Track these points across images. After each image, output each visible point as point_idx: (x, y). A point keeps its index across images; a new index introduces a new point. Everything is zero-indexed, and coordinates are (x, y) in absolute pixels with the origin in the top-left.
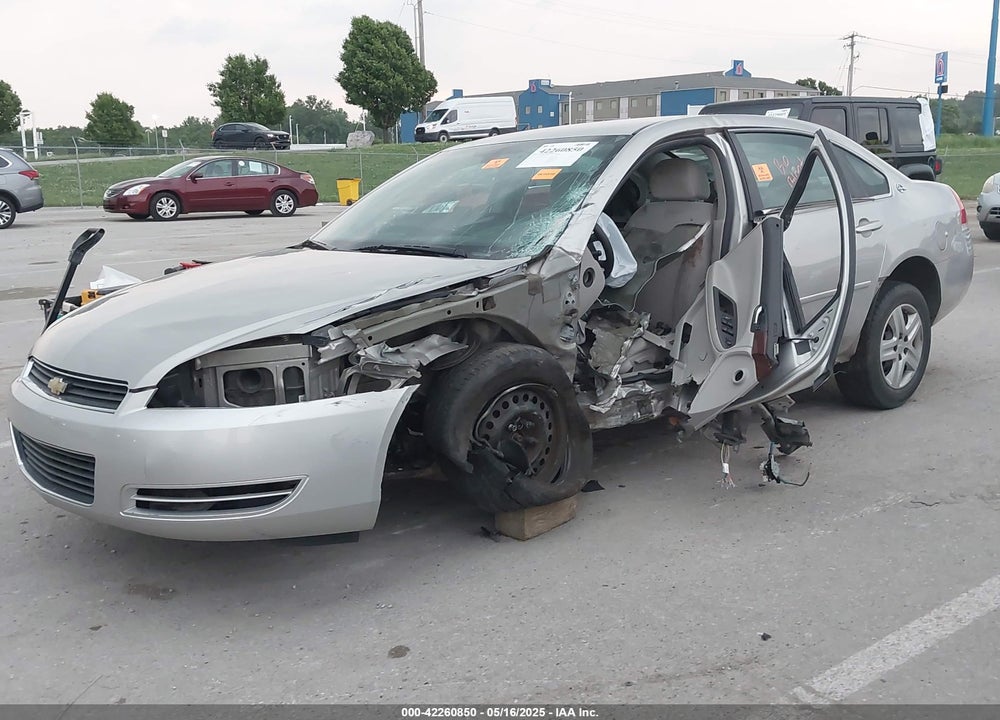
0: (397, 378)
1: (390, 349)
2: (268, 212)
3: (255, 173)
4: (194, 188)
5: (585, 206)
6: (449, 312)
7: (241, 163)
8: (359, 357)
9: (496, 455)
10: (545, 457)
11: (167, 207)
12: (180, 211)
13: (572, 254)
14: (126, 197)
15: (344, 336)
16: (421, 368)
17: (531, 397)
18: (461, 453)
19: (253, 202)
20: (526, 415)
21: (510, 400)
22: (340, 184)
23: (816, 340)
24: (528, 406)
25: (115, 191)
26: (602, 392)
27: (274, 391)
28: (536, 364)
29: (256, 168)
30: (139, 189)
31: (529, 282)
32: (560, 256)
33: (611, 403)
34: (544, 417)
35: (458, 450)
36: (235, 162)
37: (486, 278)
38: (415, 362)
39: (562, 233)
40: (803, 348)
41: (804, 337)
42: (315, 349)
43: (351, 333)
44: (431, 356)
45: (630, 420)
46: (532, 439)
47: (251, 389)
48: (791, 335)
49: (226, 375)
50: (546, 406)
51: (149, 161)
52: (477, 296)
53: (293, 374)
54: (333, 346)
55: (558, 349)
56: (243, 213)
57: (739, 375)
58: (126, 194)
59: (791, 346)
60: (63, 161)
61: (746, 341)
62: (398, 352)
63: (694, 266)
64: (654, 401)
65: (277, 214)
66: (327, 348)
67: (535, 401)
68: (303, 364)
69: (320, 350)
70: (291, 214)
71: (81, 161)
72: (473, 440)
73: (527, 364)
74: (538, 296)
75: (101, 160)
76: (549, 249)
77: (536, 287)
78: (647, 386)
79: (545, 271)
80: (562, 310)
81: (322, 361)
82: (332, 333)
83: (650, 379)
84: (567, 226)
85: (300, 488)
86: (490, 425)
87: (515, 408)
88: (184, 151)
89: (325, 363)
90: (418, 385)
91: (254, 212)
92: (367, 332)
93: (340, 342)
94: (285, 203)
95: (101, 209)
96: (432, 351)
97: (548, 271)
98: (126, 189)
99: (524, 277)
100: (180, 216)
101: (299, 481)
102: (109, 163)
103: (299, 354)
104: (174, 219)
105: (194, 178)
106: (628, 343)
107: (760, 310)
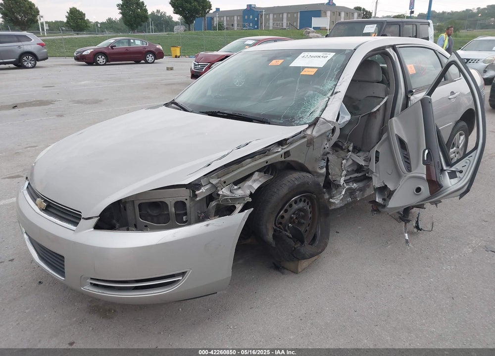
0: (239, 203)
1: (236, 187)
2: (143, 61)
3: (137, 45)
4: (112, 51)
5: (336, 93)
6: (267, 162)
7: (132, 41)
8: (219, 195)
9: (288, 236)
10: (308, 228)
11: (101, 60)
12: (107, 61)
13: (329, 122)
14: (84, 55)
15: (210, 183)
16: (251, 195)
17: (303, 200)
18: (269, 236)
19: (137, 57)
20: (300, 210)
21: (293, 204)
22: (172, 49)
23: (461, 172)
24: (301, 205)
25: (78, 52)
26: (335, 192)
27: (168, 214)
28: (308, 183)
29: (138, 43)
30: (89, 52)
31: (308, 140)
32: (324, 123)
33: (341, 198)
34: (308, 209)
35: (268, 235)
36: (129, 40)
37: (286, 140)
38: (248, 193)
39: (324, 110)
40: (453, 175)
41: (453, 169)
42: (194, 192)
43: (214, 181)
44: (256, 186)
45: (346, 202)
46: (303, 221)
47: (154, 213)
48: (445, 168)
49: (140, 205)
50: (309, 203)
51: (93, 38)
52: (281, 150)
53: (180, 205)
54: (203, 190)
55: (318, 173)
56: (133, 62)
57: (418, 190)
58: (83, 54)
59: (445, 174)
60: (56, 37)
61: (421, 171)
62: (239, 188)
63: (376, 118)
64: (358, 192)
65: (147, 62)
66: (201, 191)
67: (304, 201)
68: (186, 200)
69: (197, 192)
70: (153, 63)
71: (64, 37)
72: (275, 227)
73: (304, 184)
74: (311, 147)
75: (73, 36)
76: (317, 119)
77: (310, 142)
78: (355, 185)
79: (315, 132)
80: (322, 153)
81: (198, 199)
82: (203, 182)
83: (356, 180)
84: (326, 106)
85: (187, 276)
86: (282, 217)
87: (295, 207)
88: (107, 34)
89: (200, 200)
90: (252, 209)
91: (138, 62)
92: (223, 179)
93: (208, 187)
94: (150, 58)
95: (73, 59)
96: (256, 183)
97: (317, 132)
98: (83, 51)
99: (304, 137)
100: (107, 63)
101: (186, 272)
102: (76, 38)
103: (185, 195)
104: (105, 65)
105: (112, 47)
106: (344, 162)
107: (427, 152)
